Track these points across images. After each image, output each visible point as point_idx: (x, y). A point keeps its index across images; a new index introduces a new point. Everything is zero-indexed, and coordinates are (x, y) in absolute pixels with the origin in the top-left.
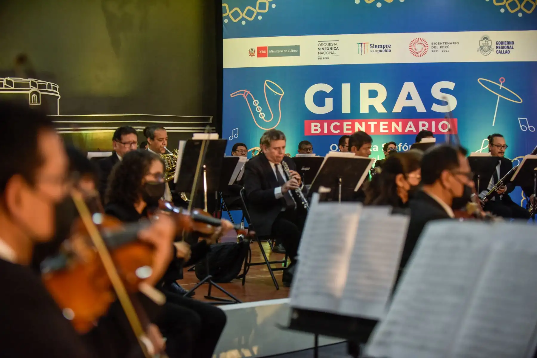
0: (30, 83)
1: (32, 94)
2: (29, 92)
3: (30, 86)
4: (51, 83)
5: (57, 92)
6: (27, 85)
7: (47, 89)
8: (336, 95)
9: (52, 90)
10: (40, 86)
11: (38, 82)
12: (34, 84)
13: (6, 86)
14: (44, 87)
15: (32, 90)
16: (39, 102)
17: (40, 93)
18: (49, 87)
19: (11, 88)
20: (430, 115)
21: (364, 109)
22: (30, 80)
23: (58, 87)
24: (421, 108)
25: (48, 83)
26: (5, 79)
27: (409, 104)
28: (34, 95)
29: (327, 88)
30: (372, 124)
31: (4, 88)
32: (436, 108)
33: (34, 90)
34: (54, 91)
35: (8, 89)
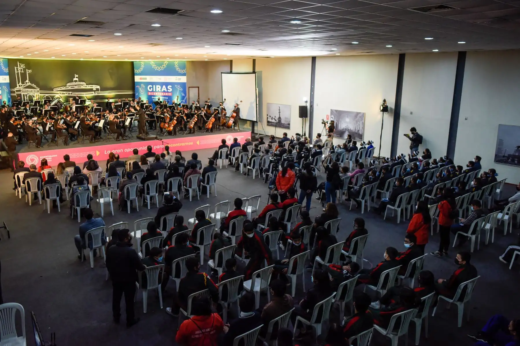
2: (93, 88)
8: (153, 87)
16: (95, 89)
20: (168, 92)
21: (157, 91)
22: (93, 85)
24: (166, 91)
27: (164, 90)
29: (151, 86)
30: (158, 93)
32: (168, 91)
33: (95, 87)
34: (98, 87)
35: (89, 87)
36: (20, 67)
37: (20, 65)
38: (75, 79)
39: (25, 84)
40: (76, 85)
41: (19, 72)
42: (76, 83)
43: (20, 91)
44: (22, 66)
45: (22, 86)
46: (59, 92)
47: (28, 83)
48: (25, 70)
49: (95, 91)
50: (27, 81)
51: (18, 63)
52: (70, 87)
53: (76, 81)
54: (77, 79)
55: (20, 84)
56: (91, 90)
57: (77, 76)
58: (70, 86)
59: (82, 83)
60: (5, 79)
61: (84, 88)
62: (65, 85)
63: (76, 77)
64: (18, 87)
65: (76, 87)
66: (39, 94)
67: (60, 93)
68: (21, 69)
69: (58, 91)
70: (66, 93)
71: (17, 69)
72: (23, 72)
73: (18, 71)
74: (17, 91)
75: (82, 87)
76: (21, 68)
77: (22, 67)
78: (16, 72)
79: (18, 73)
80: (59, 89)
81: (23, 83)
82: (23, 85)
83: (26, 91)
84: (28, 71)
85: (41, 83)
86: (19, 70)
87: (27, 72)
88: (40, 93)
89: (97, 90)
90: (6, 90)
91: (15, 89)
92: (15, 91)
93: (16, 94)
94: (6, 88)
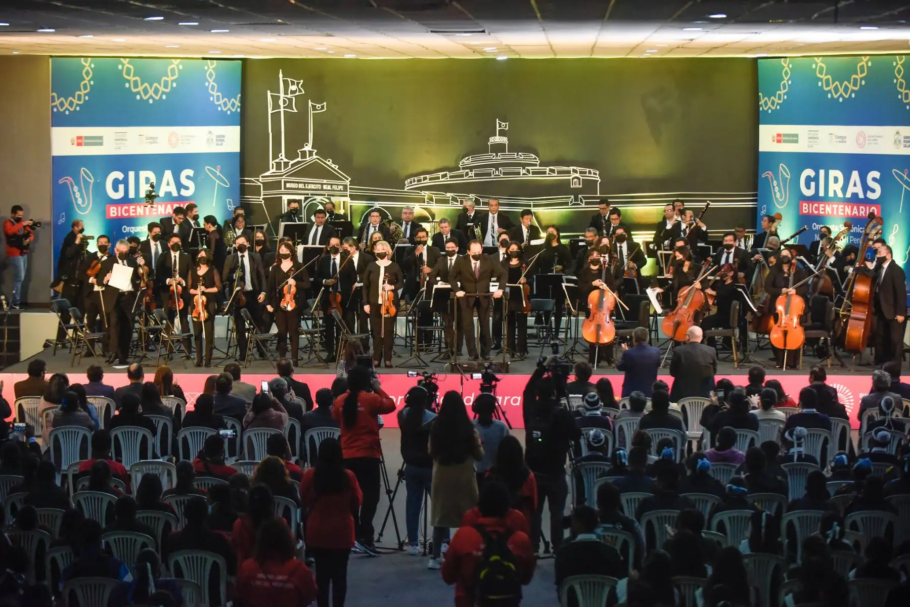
0: (572, 170)
1: (573, 179)
2: (571, 178)
3: (572, 173)
4: (591, 170)
5: (597, 176)
6: (569, 172)
7: (587, 175)
9: (592, 175)
10: (581, 173)
11: (578, 169)
12: (575, 171)
13: (549, 174)
14: (585, 173)
15: (573, 176)
16: (579, 185)
17: (581, 178)
18: (590, 172)
19: (554, 175)
22: (571, 168)
23: (598, 172)
25: (588, 170)
26: (548, 168)
28: (575, 180)
30: (835, 207)
31: (547, 175)
33: (575, 176)
34: (594, 175)
35: (551, 176)
36: (286, 93)
37: (285, 82)
38: (497, 139)
39: (299, 159)
40: (496, 166)
41: (282, 110)
42: (499, 158)
43: (276, 185)
44: (294, 88)
45: (286, 164)
46: (426, 194)
47: (311, 153)
48: (302, 102)
49: (576, 192)
50: (308, 148)
51: (281, 75)
52: (472, 174)
53: (499, 148)
54: (504, 140)
55: (282, 156)
56: (561, 188)
57: (505, 126)
58: (471, 169)
59: (521, 157)
60: (221, 139)
61: (530, 177)
62: (451, 164)
63: (502, 133)
64: (272, 170)
65: (497, 175)
66: (348, 199)
67: (431, 199)
68: (290, 100)
69: (421, 189)
70: (454, 199)
71: (276, 99)
72: (296, 111)
73: (276, 105)
74: (267, 186)
75: (524, 175)
76: (289, 96)
77: (292, 92)
78: (270, 111)
79: (276, 116)
80: (427, 183)
81: (291, 155)
82: (292, 162)
83: (301, 186)
84: (314, 108)
85: (360, 158)
86: (281, 102)
87: (311, 112)
88: (353, 197)
89: (589, 186)
90: (217, 181)
91: (261, 179)
92: (259, 184)
93: (263, 199)
94: (218, 173)
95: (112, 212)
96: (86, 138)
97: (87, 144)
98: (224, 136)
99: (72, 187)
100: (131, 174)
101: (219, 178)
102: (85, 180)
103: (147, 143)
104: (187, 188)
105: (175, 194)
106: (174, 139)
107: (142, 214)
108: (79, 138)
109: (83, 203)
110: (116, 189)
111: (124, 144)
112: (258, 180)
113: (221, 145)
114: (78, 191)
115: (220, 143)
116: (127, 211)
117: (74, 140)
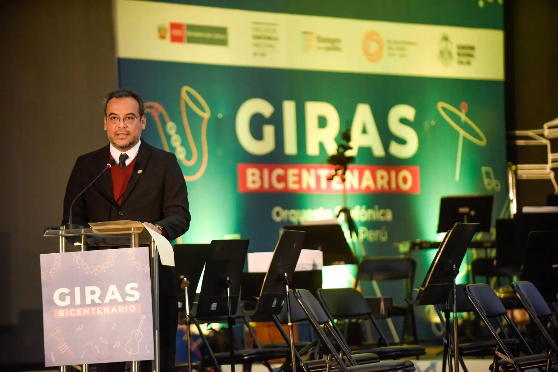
90: (462, 133)
91: (546, 132)
92: (545, 142)
93: (553, 169)
94: (463, 117)
95: (250, 179)
96: (191, 28)
97: (192, 40)
98: (472, 48)
99: (164, 124)
100: (289, 107)
101: (465, 127)
102: (190, 112)
103: (319, 48)
104: (402, 142)
105: (378, 151)
106: (373, 47)
107: (313, 185)
108: (175, 26)
109: (189, 156)
110: (257, 134)
111: (272, 46)
112: (542, 135)
113: (469, 63)
114: (177, 133)
115: (465, 59)
116: (282, 179)
117: (165, 31)
